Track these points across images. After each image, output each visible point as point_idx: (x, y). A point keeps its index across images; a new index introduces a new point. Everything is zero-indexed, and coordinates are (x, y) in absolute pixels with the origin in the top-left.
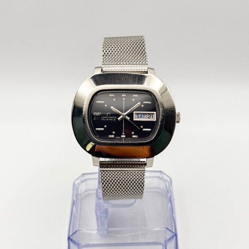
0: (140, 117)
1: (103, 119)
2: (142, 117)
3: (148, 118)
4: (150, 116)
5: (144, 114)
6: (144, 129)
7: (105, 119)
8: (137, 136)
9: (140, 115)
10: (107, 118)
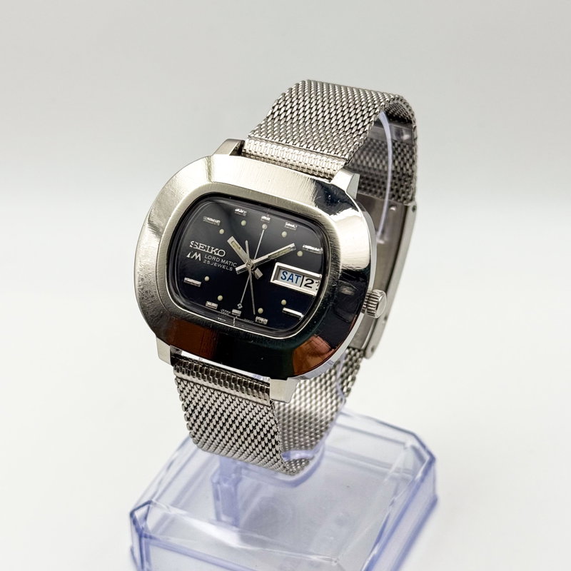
0: (287, 277)
1: (208, 260)
2: (292, 279)
3: (305, 285)
4: (310, 282)
5: (299, 274)
6: (285, 309)
7: (211, 261)
8: (266, 321)
9: (289, 274)
10: (215, 262)
